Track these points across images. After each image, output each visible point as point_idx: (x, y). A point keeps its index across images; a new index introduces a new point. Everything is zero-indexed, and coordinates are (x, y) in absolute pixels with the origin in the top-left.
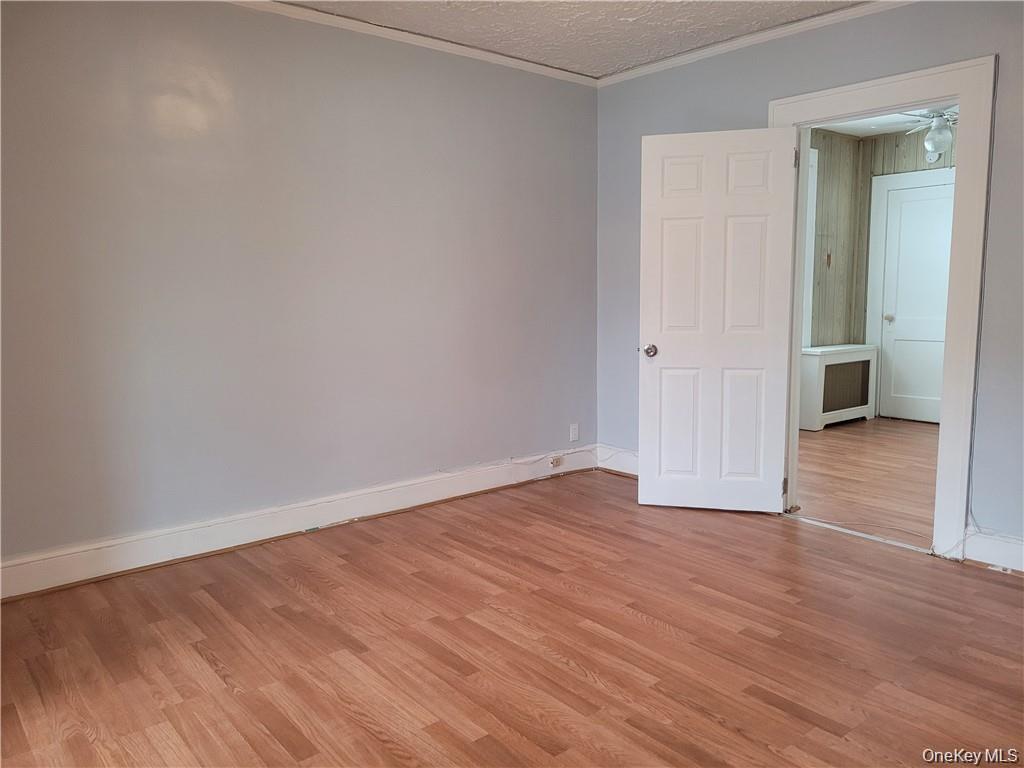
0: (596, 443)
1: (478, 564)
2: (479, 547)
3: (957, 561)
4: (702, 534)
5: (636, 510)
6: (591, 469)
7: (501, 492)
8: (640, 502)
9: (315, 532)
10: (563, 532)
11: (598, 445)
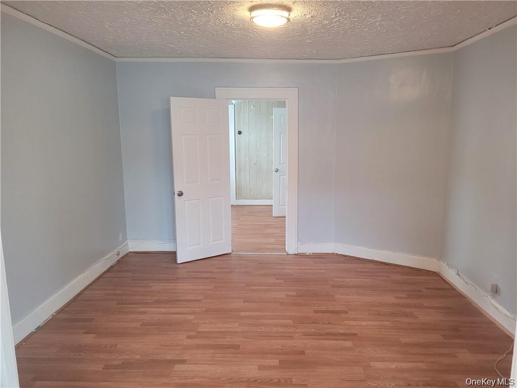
0: (127, 240)
1: (163, 310)
2: (148, 303)
3: (296, 254)
4: (220, 268)
5: (177, 266)
6: (128, 254)
7: (104, 276)
8: (179, 263)
9: (39, 329)
10: (172, 285)
11: (128, 241)
